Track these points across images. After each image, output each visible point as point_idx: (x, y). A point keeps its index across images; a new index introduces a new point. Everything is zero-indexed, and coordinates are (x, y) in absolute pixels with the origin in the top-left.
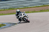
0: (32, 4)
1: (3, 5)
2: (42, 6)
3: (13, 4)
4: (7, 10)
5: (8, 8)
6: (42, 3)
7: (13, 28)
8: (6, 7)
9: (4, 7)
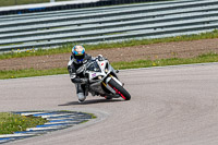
0: (162, 27)
1: (36, 29)
2: (206, 36)
3: (79, 25)
4: (53, 53)
5: (59, 44)
6: (208, 22)
7: (79, 133)
8: (49, 40)
9: (37, 41)
